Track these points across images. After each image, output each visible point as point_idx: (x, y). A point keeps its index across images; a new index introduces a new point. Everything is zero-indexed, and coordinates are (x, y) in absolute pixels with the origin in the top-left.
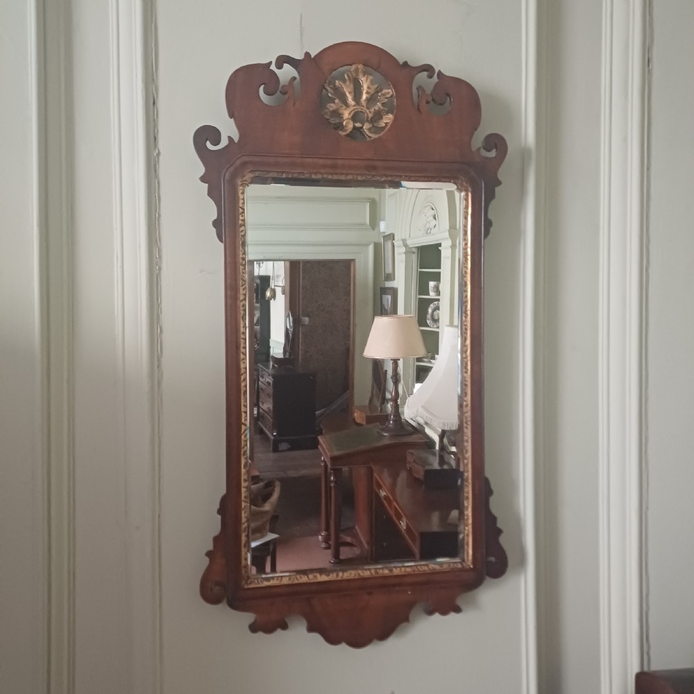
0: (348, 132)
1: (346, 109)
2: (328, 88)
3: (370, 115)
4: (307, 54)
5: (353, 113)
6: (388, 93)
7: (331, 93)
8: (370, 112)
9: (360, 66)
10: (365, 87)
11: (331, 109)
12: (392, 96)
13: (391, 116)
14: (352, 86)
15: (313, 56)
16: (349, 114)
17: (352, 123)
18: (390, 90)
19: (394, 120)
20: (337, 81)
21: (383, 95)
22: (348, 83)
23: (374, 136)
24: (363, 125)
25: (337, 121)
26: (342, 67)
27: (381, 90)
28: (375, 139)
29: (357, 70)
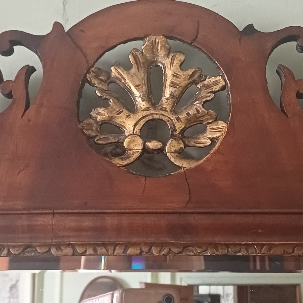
0: (131, 160)
1: (128, 116)
2: (95, 82)
3: (179, 126)
4: (57, 26)
5: (142, 122)
6: (216, 83)
7: (101, 90)
8: (178, 119)
9: (160, 39)
10: (169, 74)
11: (99, 118)
12: (223, 88)
13: (222, 125)
14: (142, 74)
15: (66, 30)
16: (135, 125)
17: (140, 141)
18: (219, 78)
19: (228, 133)
20: (113, 69)
21: (207, 87)
22: (134, 70)
23: (185, 165)
24: (165, 145)
25: (112, 140)
26: (125, 42)
27: (202, 78)
28: (189, 170)
29: (153, 47)
